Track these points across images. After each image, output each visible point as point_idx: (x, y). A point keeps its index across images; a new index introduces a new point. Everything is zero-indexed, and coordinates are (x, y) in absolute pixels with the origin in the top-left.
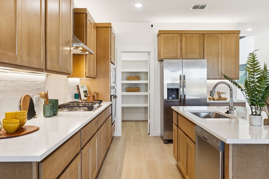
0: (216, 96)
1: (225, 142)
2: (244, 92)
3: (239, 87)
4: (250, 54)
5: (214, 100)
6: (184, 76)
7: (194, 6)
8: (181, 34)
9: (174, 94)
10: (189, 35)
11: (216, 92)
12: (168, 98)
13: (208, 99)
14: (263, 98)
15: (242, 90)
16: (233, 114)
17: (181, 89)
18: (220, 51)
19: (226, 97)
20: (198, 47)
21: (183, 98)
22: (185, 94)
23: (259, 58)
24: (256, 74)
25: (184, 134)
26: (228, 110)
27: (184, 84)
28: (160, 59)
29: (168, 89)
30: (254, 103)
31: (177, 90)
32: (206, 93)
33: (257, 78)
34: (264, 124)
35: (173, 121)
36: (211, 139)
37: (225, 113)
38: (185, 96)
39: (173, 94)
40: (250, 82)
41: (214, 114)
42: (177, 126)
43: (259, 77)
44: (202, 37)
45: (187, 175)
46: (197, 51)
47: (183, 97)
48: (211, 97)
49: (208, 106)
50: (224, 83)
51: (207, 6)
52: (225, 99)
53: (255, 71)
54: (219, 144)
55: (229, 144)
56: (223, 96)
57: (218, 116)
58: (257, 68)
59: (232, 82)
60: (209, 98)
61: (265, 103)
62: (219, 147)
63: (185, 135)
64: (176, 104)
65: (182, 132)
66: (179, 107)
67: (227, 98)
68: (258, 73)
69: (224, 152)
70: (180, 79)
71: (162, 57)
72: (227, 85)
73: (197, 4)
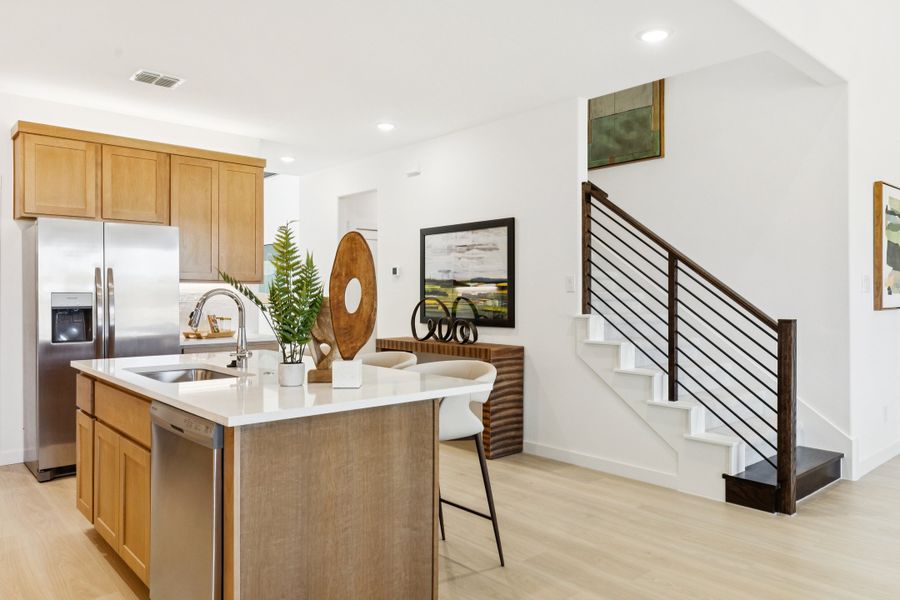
0: (204, 328)
1: (225, 425)
2: (267, 313)
3: (258, 302)
4: (281, 228)
5: (199, 337)
6: (110, 271)
7: (142, 75)
8: (100, 145)
9: (76, 327)
10: (126, 152)
11: (204, 317)
12: (54, 339)
13: (182, 337)
14: (305, 324)
15: (263, 309)
16: (246, 367)
17: (100, 311)
18: (215, 208)
19: (232, 330)
20: (154, 189)
21: (107, 335)
22: (112, 323)
23: (297, 241)
24: (292, 273)
25: (114, 433)
26: (235, 359)
27: (111, 293)
28: (25, 215)
29: (55, 311)
30: (288, 335)
31: (87, 313)
32: (177, 323)
33: (294, 283)
34: (309, 382)
35: (78, 405)
36: (194, 425)
37: (228, 366)
38: (111, 330)
39: (72, 324)
40: (280, 290)
41: (200, 372)
42: (93, 416)
43: (298, 281)
44: (165, 162)
45: (124, 543)
46: (151, 199)
47: (105, 335)
48: (189, 330)
49: (183, 353)
50: (224, 292)
51: (179, 83)
52: (229, 334)
53: (290, 267)
54: (213, 434)
55: (233, 428)
56: (223, 326)
57: (210, 374)
58: (294, 261)
59: (241, 290)
60: (184, 334)
61: (310, 336)
62: (212, 439)
63: (118, 435)
64: (83, 353)
65: (109, 430)
66: (94, 361)
67: (234, 332)
68: (295, 272)
69: (223, 450)
70: (98, 279)
71: (30, 209)
72: (232, 297)
73: (152, 71)
